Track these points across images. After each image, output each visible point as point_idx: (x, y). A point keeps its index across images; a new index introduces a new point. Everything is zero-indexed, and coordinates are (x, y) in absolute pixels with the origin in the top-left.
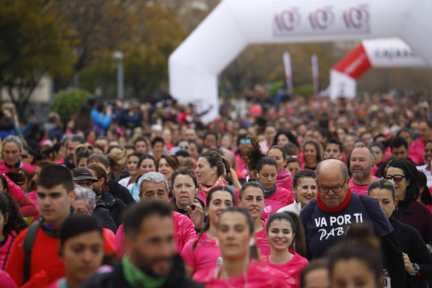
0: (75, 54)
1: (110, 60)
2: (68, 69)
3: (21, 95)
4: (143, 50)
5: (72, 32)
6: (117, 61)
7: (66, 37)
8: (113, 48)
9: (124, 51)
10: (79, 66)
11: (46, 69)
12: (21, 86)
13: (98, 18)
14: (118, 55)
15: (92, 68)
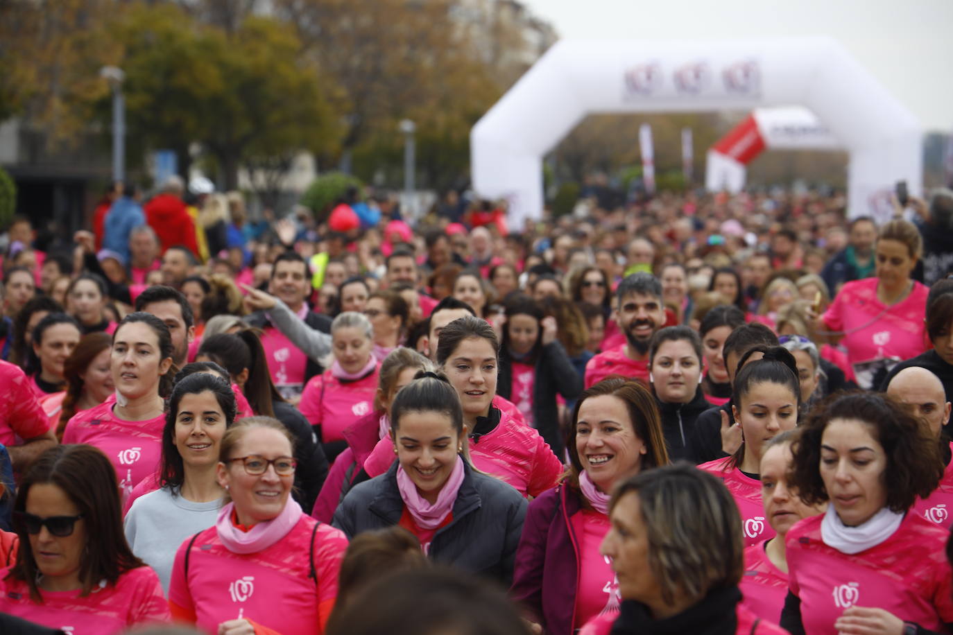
0: (344, 125)
1: (396, 133)
2: (333, 146)
3: (269, 180)
4: (441, 119)
5: (341, 92)
6: (404, 135)
7: (331, 99)
8: (398, 114)
9: (415, 119)
10: (352, 140)
11: (305, 145)
12: (266, 167)
13: (377, 74)
14: (407, 126)
15: (368, 145)
